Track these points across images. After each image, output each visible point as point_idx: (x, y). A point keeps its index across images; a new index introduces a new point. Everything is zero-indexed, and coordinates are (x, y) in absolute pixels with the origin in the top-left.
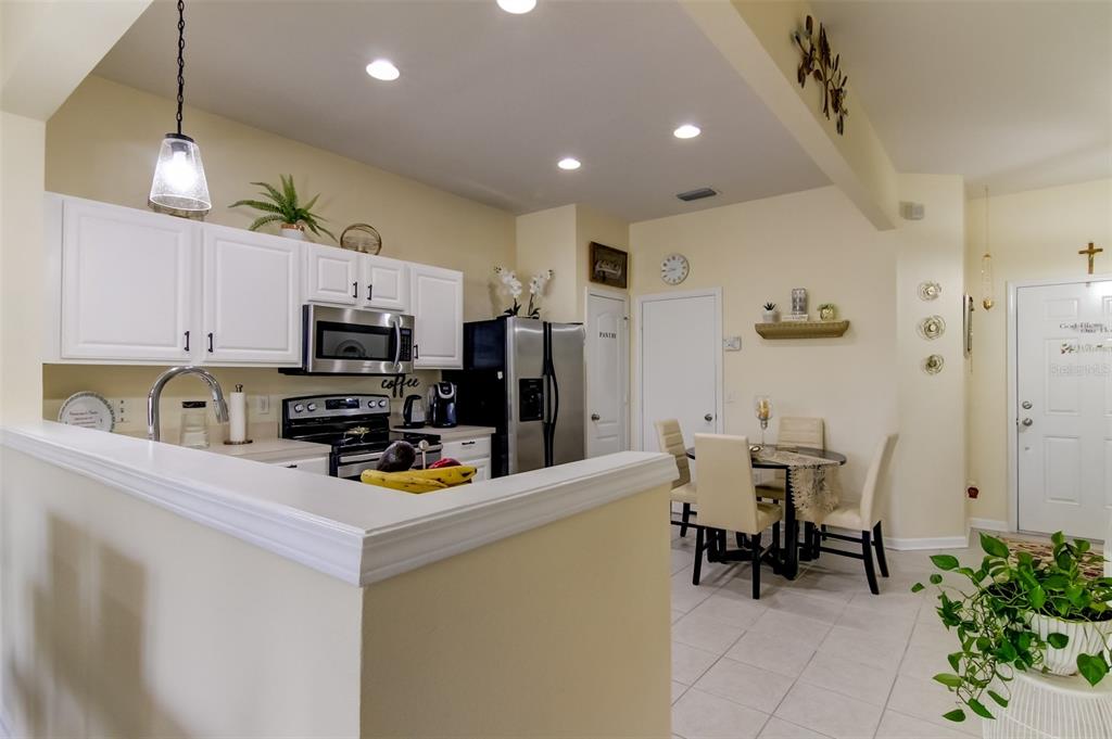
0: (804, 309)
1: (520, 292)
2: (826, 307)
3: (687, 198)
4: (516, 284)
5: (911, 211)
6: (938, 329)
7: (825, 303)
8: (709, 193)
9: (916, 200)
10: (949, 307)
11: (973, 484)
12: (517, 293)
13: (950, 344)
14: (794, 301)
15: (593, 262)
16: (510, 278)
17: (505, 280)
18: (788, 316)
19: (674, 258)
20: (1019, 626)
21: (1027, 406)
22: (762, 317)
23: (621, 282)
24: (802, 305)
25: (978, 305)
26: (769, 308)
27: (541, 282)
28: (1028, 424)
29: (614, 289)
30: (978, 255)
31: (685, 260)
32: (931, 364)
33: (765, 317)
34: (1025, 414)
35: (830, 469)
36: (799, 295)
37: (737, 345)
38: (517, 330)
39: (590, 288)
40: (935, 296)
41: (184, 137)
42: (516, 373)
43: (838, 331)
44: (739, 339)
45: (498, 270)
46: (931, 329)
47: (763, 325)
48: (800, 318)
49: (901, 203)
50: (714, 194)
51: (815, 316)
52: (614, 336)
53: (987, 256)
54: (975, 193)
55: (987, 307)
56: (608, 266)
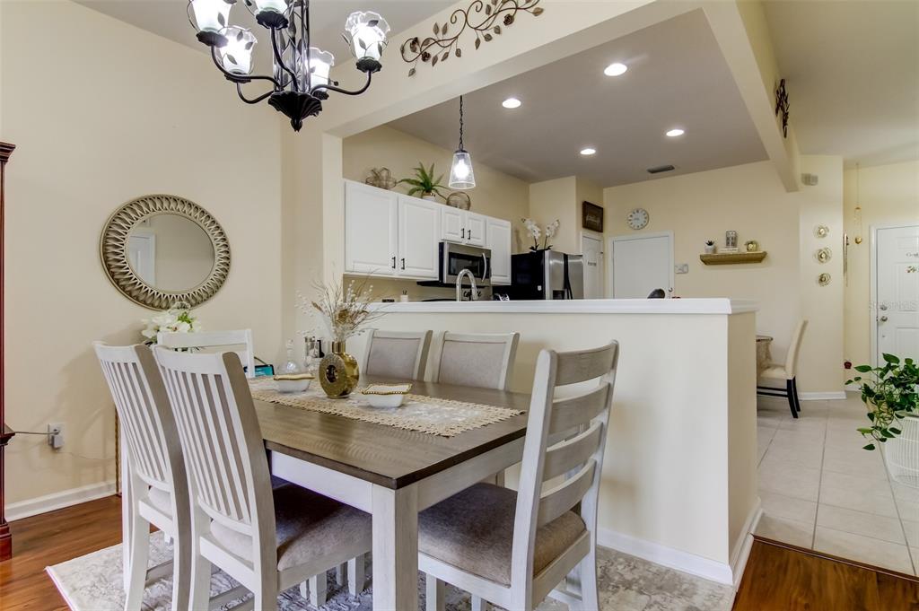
0: (734, 245)
1: (539, 235)
2: (752, 243)
3: (653, 172)
4: (537, 230)
5: (809, 180)
6: (826, 257)
7: (749, 240)
8: (671, 168)
9: (813, 173)
10: (834, 242)
11: (848, 360)
12: (537, 235)
13: (834, 267)
14: (728, 239)
15: (585, 214)
16: (533, 226)
17: (529, 227)
18: (723, 250)
19: (638, 212)
20: (907, 391)
21: (884, 308)
22: (703, 250)
23: (598, 228)
24: (731, 241)
25: (852, 241)
26: (710, 244)
27: (553, 228)
28: (884, 320)
29: (595, 233)
30: (852, 209)
31: (646, 213)
32: (822, 280)
33: (707, 250)
34: (882, 314)
35: (765, 342)
36: (731, 235)
37: (685, 270)
38: (551, 262)
39: (583, 232)
40: (824, 235)
41: (465, 152)
42: (551, 287)
43: (758, 259)
44: (686, 265)
45: (524, 220)
46: (822, 256)
47: (706, 256)
48: (730, 251)
49: (803, 175)
50: (673, 168)
51: (741, 249)
52: (595, 264)
53: (858, 208)
54: (848, 166)
55: (857, 243)
56: (593, 217)
